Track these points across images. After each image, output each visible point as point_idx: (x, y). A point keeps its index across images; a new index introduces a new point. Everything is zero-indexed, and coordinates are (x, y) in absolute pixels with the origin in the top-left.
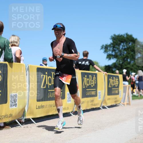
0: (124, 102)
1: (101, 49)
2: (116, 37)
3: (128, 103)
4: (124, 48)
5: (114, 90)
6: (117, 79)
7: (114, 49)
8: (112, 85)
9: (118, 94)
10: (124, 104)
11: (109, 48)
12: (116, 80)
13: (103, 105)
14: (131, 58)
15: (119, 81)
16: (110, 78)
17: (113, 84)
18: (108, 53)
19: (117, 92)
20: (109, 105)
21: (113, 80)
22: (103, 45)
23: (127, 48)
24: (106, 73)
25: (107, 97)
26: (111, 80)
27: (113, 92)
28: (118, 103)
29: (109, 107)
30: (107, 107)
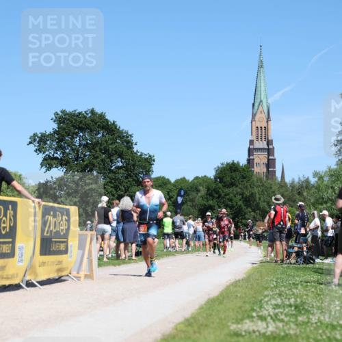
0: (78, 273)
1: (30, 143)
2: (67, 116)
3: (88, 273)
4: (84, 142)
5: (56, 242)
6: (65, 217)
7: (62, 144)
8: (51, 231)
9: (66, 252)
10: (79, 275)
11: (48, 142)
12: (62, 220)
13: (28, 278)
14: (99, 168)
15: (68, 221)
16: (49, 214)
17: (55, 228)
18: (47, 153)
19: (62, 247)
20: (43, 278)
21: (55, 219)
22: (35, 135)
23: (90, 144)
24: (40, 200)
25: (39, 258)
26: (50, 218)
27: (54, 248)
28: (64, 274)
29: (42, 283)
30: (36, 284)
